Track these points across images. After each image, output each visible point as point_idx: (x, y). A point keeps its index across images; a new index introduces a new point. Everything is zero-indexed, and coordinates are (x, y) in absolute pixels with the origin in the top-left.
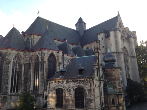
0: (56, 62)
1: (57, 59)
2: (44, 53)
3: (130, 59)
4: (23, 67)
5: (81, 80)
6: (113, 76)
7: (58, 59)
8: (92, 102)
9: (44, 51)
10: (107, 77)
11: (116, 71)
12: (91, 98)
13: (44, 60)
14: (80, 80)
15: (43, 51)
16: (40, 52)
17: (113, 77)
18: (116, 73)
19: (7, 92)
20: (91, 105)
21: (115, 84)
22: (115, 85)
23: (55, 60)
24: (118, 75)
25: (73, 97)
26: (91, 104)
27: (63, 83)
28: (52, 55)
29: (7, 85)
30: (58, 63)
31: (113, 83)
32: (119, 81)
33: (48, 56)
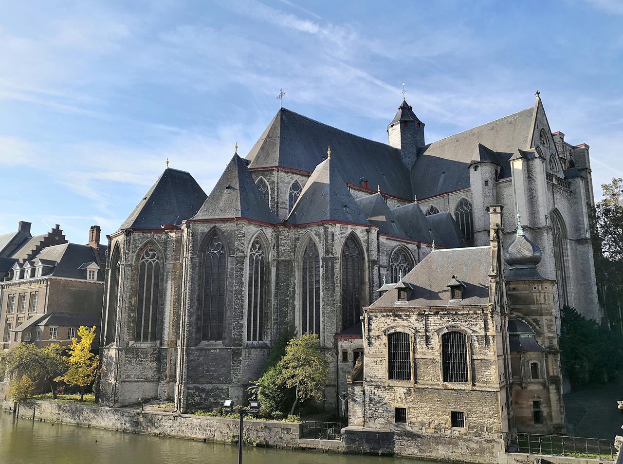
0: (363, 259)
1: (365, 250)
2: (333, 235)
3: (572, 249)
4: (274, 270)
5: (459, 313)
6: (534, 304)
7: (368, 251)
8: (488, 368)
9: (331, 229)
10: (517, 307)
11: (542, 289)
12: (486, 358)
13: (332, 254)
14: (456, 314)
15: (330, 227)
16: (322, 230)
17: (533, 307)
18: (542, 296)
19: (241, 340)
20: (487, 376)
21: (538, 325)
22: (537, 327)
23: (361, 253)
24: (547, 302)
25: (437, 354)
26: (486, 373)
27: (407, 320)
28: (353, 237)
29: (242, 320)
30: (368, 261)
31: (534, 323)
32: (548, 317)
33: (343, 240)
